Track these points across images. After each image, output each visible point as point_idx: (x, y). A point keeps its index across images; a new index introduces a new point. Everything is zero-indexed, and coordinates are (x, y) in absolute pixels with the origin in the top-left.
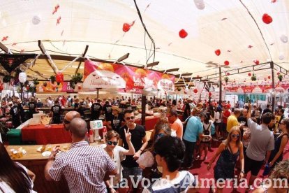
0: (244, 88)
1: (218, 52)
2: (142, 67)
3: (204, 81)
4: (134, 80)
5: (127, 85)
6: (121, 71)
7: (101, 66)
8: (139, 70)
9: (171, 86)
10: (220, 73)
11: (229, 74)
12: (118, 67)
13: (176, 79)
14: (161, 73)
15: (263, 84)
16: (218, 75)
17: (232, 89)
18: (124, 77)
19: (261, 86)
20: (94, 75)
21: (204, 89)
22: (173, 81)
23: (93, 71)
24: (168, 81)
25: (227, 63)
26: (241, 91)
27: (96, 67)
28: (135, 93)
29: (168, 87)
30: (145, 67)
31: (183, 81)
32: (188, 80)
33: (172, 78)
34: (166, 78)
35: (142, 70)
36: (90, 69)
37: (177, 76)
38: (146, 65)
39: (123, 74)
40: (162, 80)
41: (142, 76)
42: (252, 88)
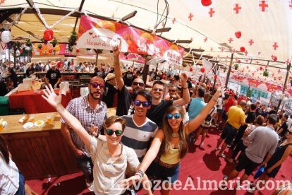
0: (250, 80)
1: (239, 35)
2: (150, 32)
3: (213, 62)
4: (139, 45)
5: (129, 48)
6: (125, 32)
7: (100, 23)
8: (146, 34)
9: (179, 59)
10: (232, 58)
11: (239, 62)
12: (121, 27)
13: (185, 53)
14: (170, 43)
15: (271, 83)
16: (229, 60)
17: (239, 78)
18: (127, 39)
19: (267, 84)
20: (91, 34)
21: (211, 71)
22: (182, 54)
23: (90, 28)
24: (177, 53)
25: (243, 49)
26: (246, 83)
27: (95, 25)
28: (137, 62)
29: (175, 59)
30: (153, 33)
31: (192, 57)
32: (197, 57)
33: (181, 51)
34: (174, 49)
35: (149, 35)
36: (86, 26)
37: (187, 50)
38: (154, 30)
39: (127, 36)
40: (170, 51)
41: (149, 42)
42: (258, 83)
